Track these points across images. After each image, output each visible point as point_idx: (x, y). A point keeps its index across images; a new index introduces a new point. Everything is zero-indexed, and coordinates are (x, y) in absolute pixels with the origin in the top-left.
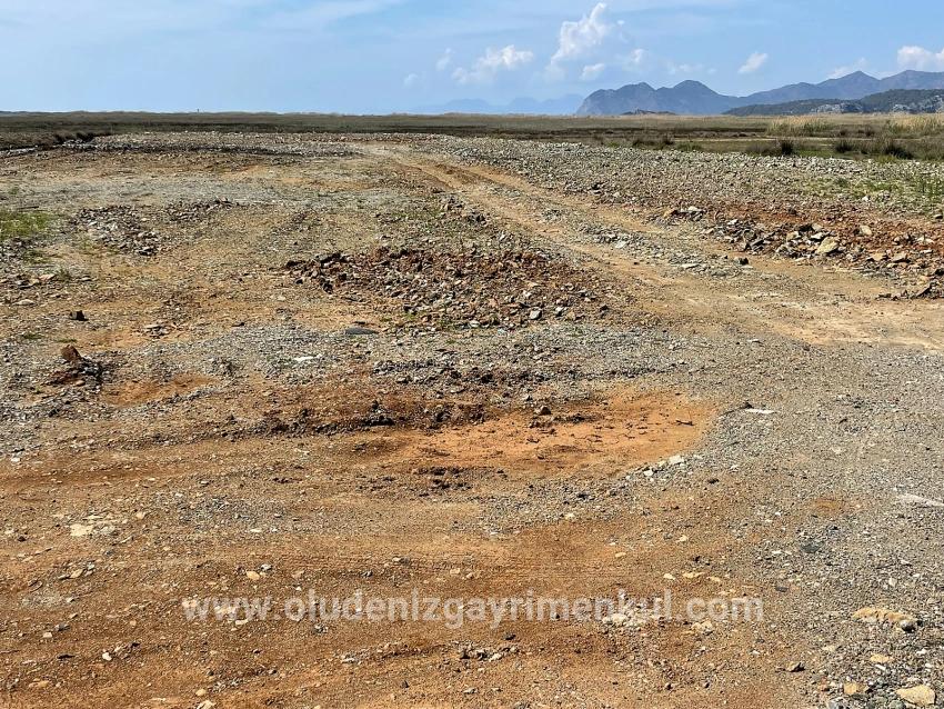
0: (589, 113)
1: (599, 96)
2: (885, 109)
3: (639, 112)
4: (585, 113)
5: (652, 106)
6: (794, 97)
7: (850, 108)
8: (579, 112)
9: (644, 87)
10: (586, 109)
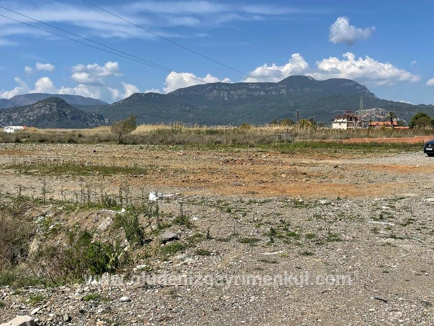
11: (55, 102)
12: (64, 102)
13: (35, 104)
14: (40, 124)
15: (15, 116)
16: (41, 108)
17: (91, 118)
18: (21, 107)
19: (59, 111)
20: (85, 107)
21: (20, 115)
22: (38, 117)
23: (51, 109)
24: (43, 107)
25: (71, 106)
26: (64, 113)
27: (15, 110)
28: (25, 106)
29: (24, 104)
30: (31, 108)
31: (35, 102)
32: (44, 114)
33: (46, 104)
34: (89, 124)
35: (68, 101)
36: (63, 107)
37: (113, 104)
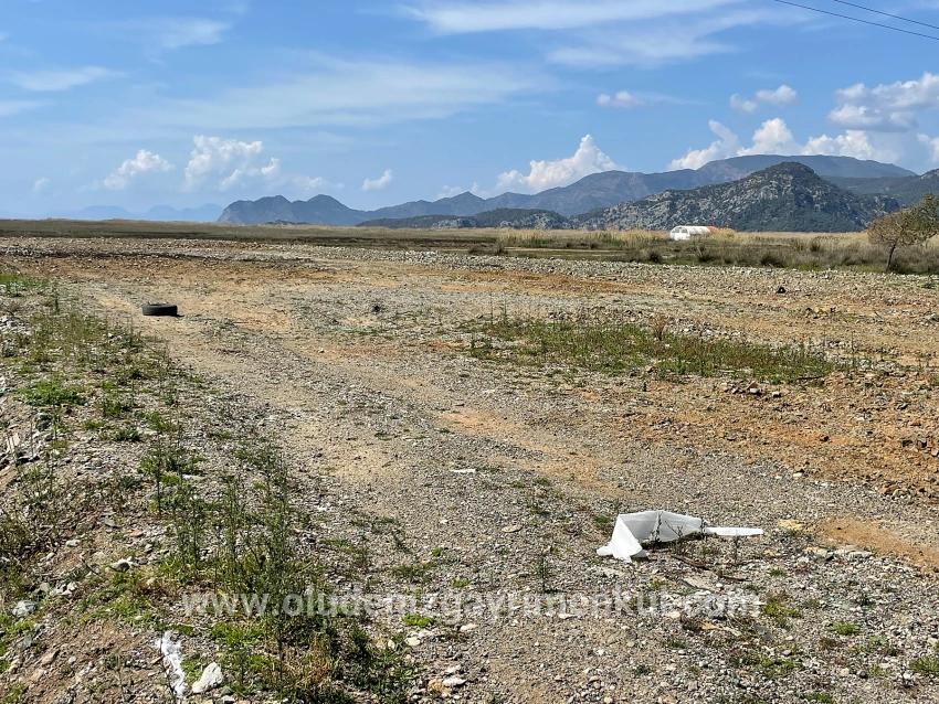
0: (230, 222)
1: (238, 206)
2: (494, 225)
3: (279, 222)
4: (225, 222)
5: (289, 217)
6: (416, 213)
7: (465, 224)
8: (219, 220)
9: (281, 199)
10: (226, 218)
11: (791, 173)
12: (811, 172)
13: (747, 179)
14: (754, 222)
15: (704, 205)
16: (758, 187)
17: (869, 209)
18: (717, 186)
19: (797, 194)
20: (859, 182)
21: (715, 203)
22: (751, 205)
23: (779, 189)
24: (763, 184)
25: (825, 182)
26: (809, 198)
27: (705, 192)
28: (727, 185)
29: (726, 179)
30: (739, 188)
31: (749, 174)
32: (763, 201)
33: (771, 178)
34: (862, 221)
35: (819, 171)
36: (806, 183)
37: (928, 173)
